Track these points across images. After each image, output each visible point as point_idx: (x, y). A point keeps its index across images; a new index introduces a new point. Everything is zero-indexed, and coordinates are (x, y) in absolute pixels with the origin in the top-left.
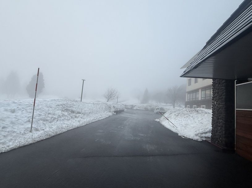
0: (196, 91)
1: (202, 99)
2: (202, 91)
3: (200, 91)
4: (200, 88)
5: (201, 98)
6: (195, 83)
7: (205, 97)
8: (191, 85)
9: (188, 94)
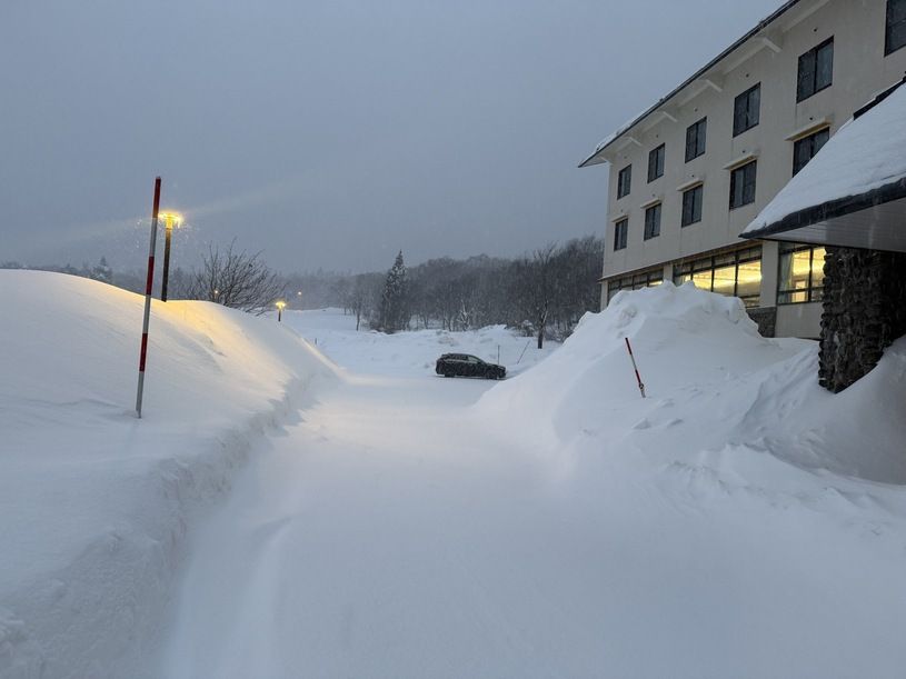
0: (651, 274)
2: (675, 275)
6: (646, 238)
8: (625, 247)
9: (609, 290)
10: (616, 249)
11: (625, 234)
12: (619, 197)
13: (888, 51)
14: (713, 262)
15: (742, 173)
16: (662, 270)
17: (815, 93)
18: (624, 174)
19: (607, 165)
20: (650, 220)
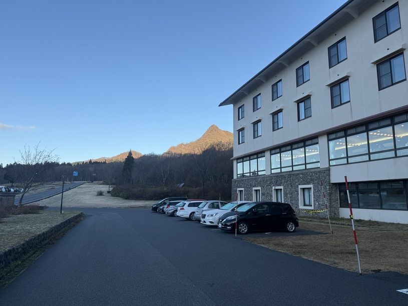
0: (258, 154)
1: (273, 171)
2: (271, 154)
3: (268, 154)
4: (267, 149)
5: (271, 169)
6: (254, 138)
7: (281, 168)
8: (244, 142)
9: (237, 163)
10: (239, 144)
11: (243, 136)
12: (239, 119)
13: (376, 41)
14: (291, 147)
15: (303, 104)
16: (264, 152)
17: (339, 63)
18: (240, 109)
20: (256, 129)
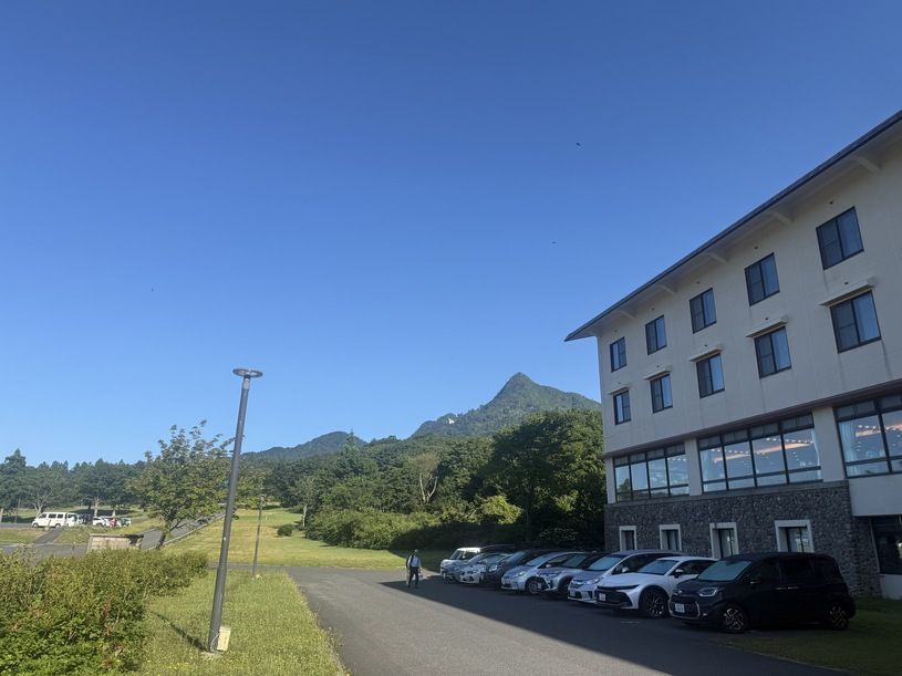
0: (668, 448)
1: (706, 488)
2: (700, 449)
3: (691, 447)
4: (689, 437)
5: (703, 483)
6: (655, 411)
7: (727, 480)
8: (630, 420)
9: (615, 467)
10: (617, 423)
11: (626, 407)
12: (613, 370)
14: (749, 434)
15: (767, 340)
16: (683, 443)
17: (845, 258)
18: (615, 347)
19: (594, 339)
20: (658, 392)
